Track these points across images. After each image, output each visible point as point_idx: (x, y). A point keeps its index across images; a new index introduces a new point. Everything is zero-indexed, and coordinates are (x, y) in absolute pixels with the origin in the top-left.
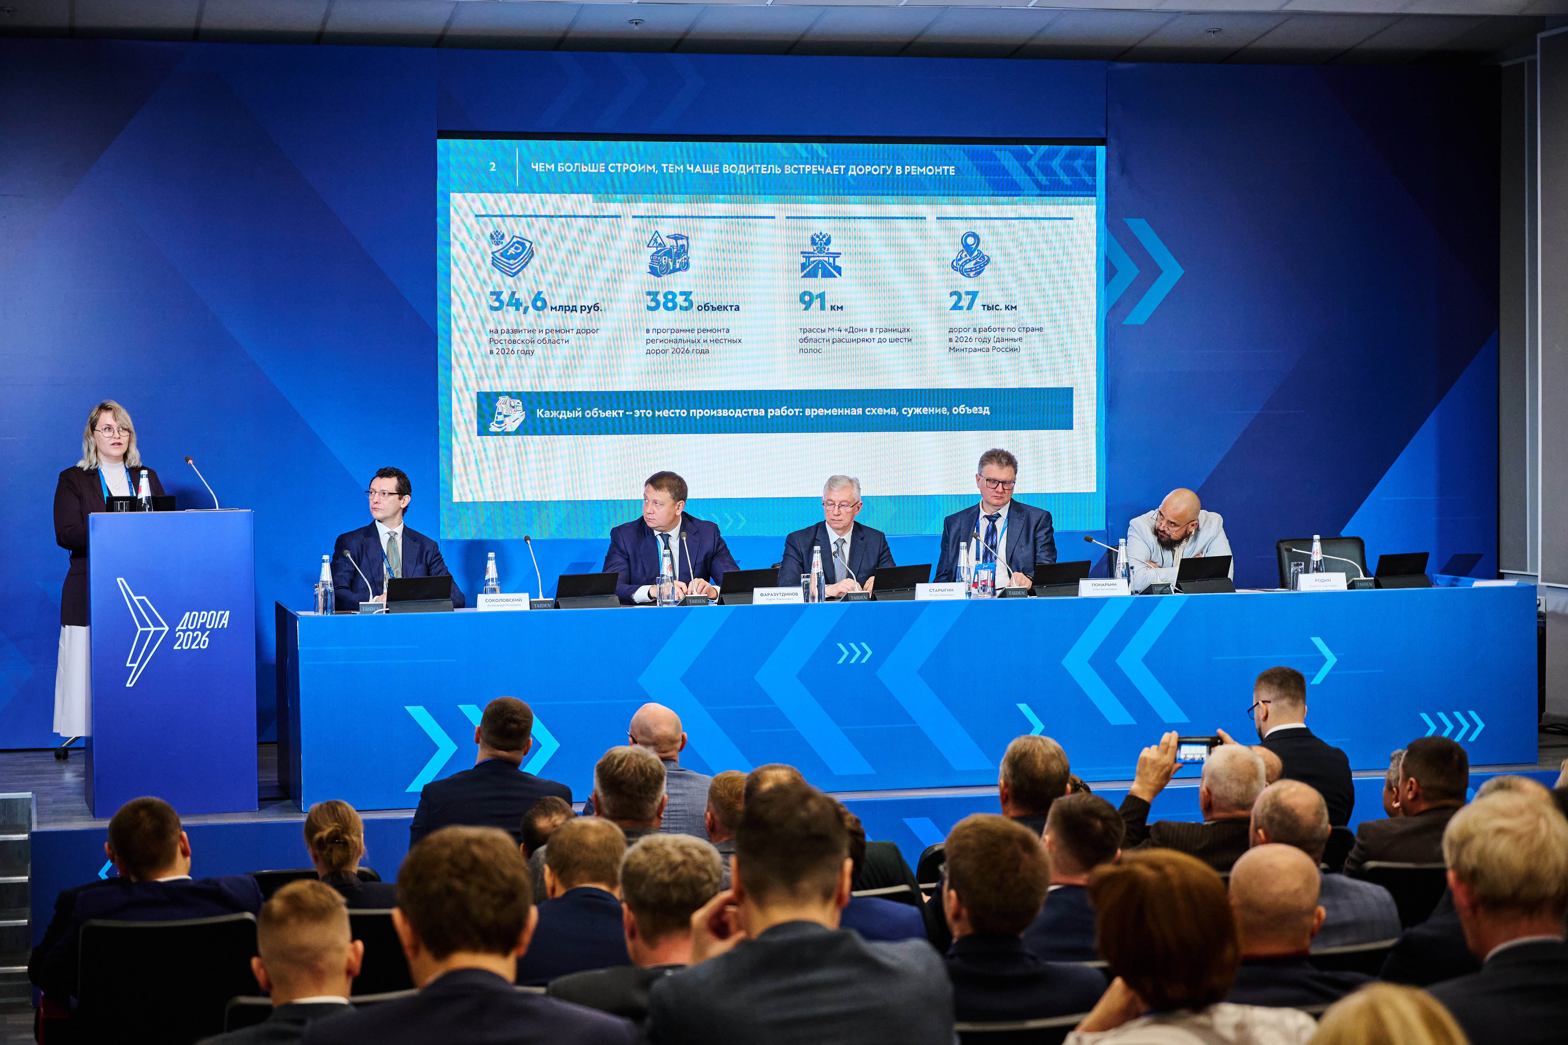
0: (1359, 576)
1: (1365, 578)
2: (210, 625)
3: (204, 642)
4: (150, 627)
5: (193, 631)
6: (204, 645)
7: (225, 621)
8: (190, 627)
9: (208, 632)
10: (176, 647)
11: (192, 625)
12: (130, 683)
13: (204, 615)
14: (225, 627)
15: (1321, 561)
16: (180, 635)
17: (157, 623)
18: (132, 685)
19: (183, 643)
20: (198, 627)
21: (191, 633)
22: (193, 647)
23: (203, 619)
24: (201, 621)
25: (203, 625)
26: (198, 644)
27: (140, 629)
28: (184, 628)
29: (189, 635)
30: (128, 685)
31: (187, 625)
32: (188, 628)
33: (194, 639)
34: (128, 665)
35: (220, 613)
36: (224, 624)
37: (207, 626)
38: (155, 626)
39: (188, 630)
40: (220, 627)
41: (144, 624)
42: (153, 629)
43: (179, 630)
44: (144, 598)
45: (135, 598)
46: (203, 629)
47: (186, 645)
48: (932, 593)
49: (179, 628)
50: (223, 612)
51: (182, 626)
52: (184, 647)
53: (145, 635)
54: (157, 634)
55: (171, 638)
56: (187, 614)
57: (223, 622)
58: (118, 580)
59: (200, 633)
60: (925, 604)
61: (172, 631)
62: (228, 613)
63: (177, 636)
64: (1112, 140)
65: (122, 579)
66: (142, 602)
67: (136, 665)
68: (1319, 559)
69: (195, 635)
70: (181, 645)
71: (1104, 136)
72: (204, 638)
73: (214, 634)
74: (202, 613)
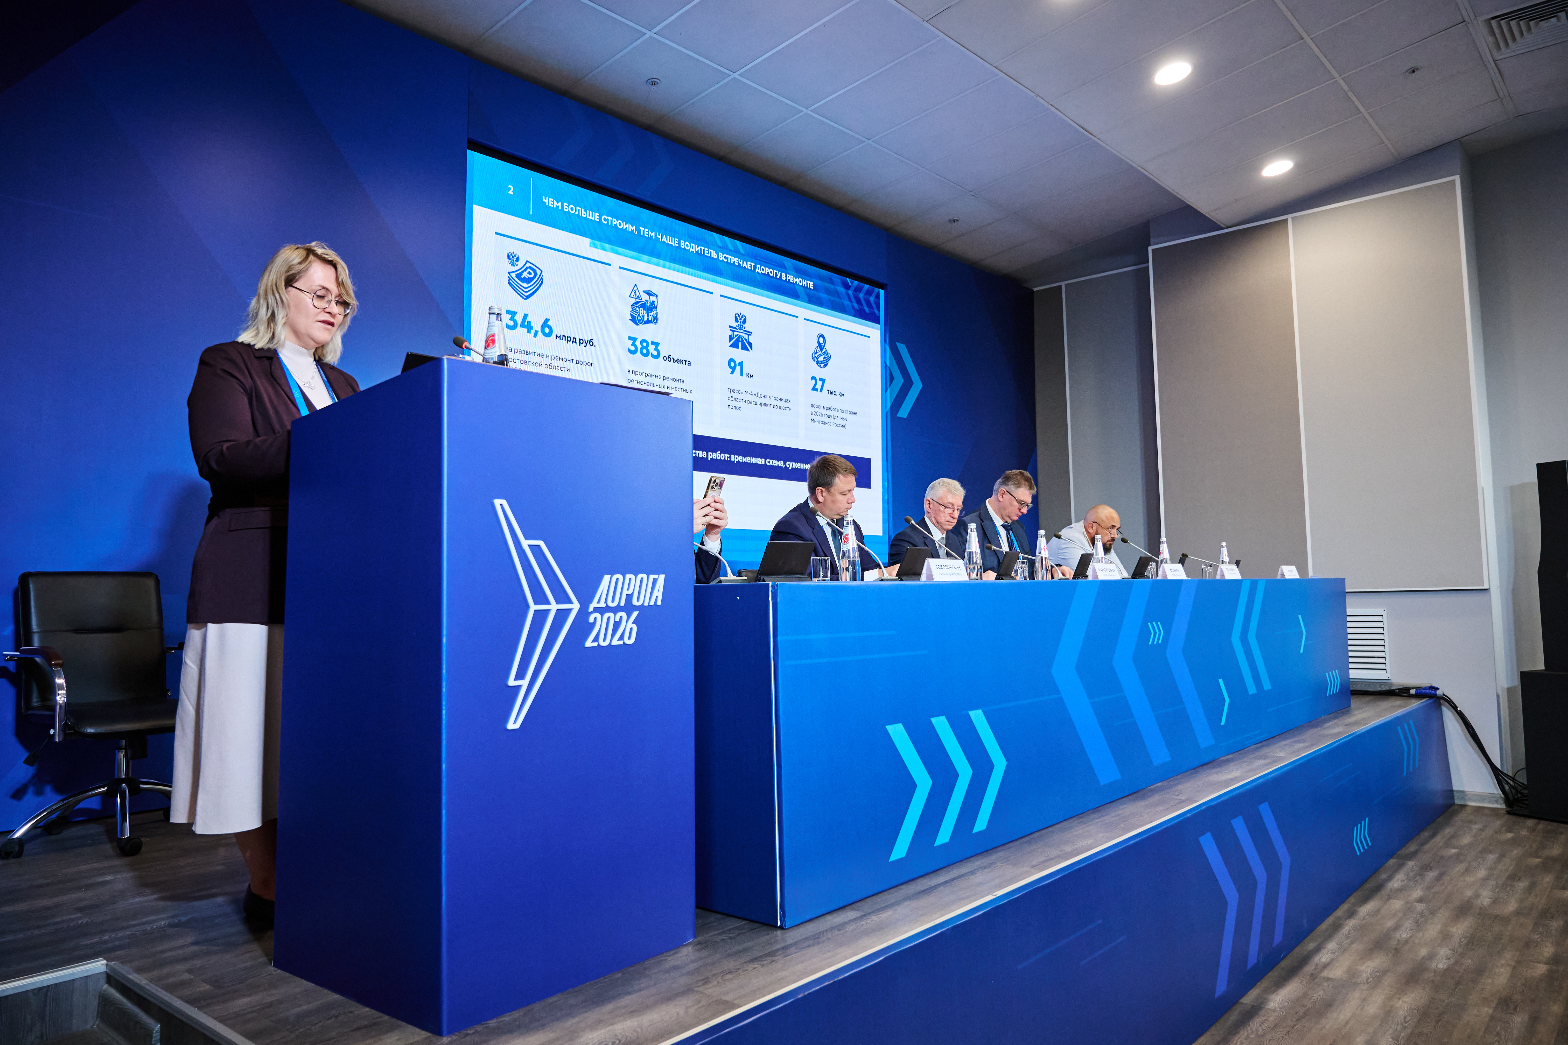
4: (548, 603)
5: (615, 610)
7: (659, 593)
9: (635, 614)
10: (589, 643)
12: (515, 722)
17: (561, 595)
18: (517, 726)
22: (615, 642)
24: (625, 592)
26: (621, 638)
27: (533, 607)
28: (602, 605)
30: (511, 725)
34: (512, 682)
38: (558, 602)
41: (539, 597)
42: (554, 607)
43: (596, 610)
44: (541, 543)
45: (525, 543)
46: (628, 608)
51: (598, 602)
53: (540, 616)
54: (562, 615)
55: (582, 624)
56: (607, 578)
57: (655, 594)
58: (497, 502)
59: (624, 615)
61: (583, 613)
62: (662, 578)
65: (504, 502)
66: (535, 549)
67: (525, 683)
69: (617, 619)
73: (644, 616)
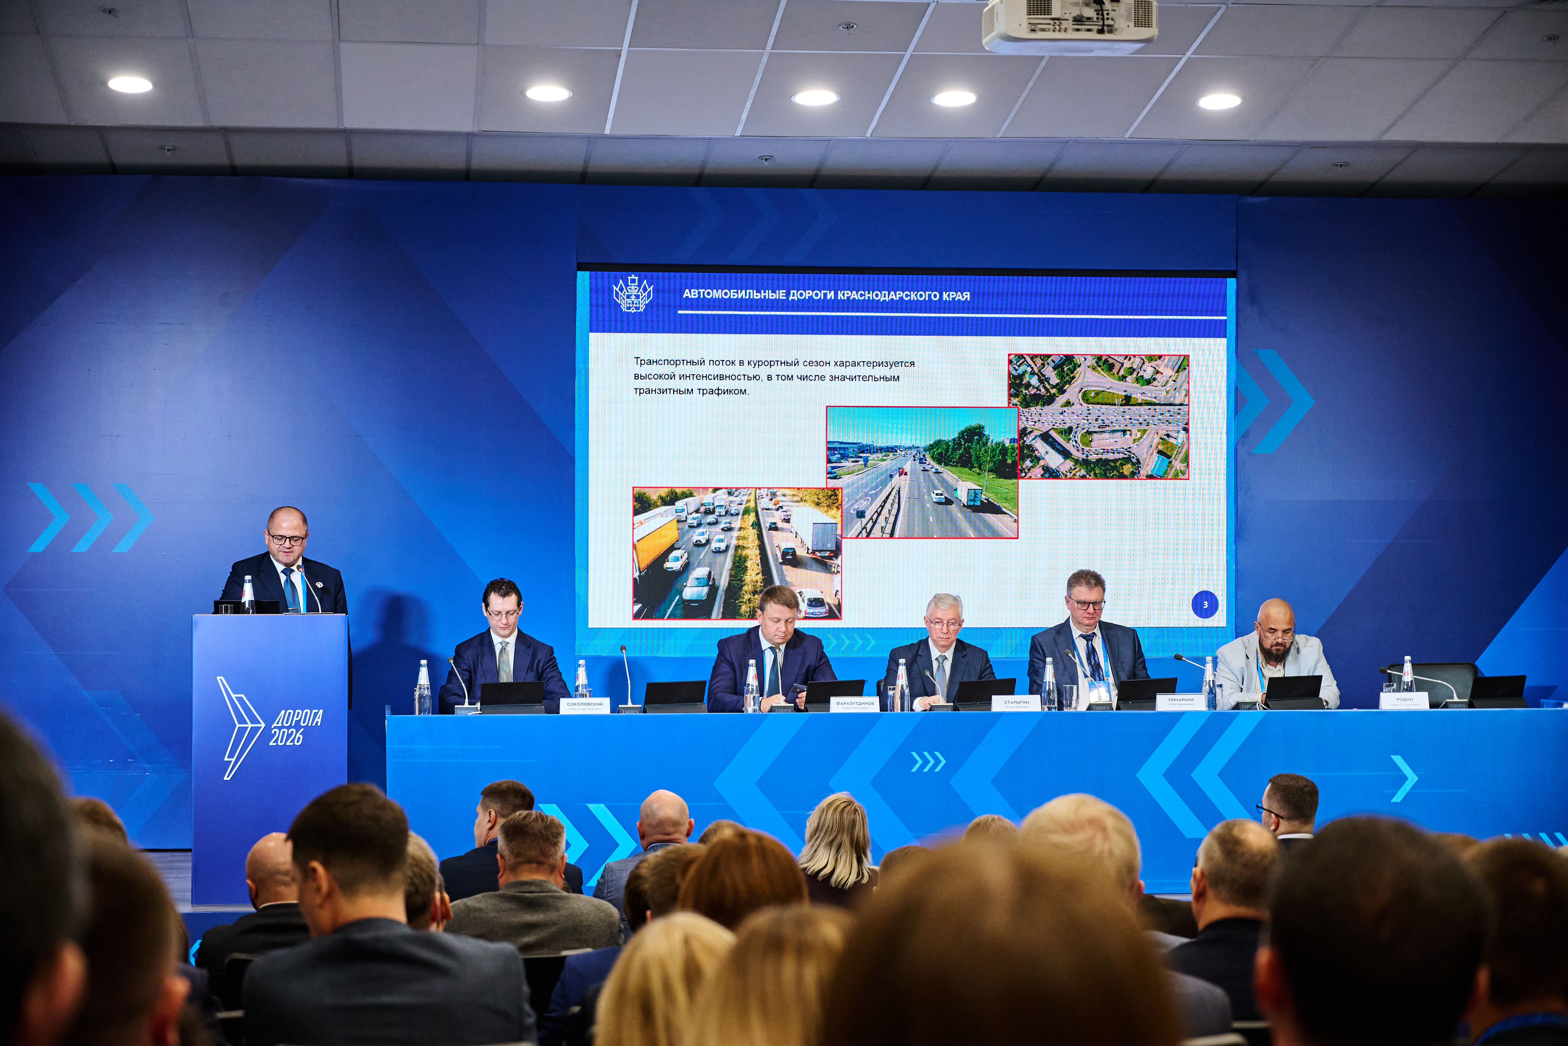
0: (1453, 698)
1: (1458, 700)
2: (304, 722)
3: (298, 738)
4: (247, 724)
5: (288, 728)
6: (298, 741)
7: (318, 720)
8: (285, 725)
9: (302, 730)
10: (271, 744)
11: (287, 723)
12: (228, 777)
13: (299, 713)
14: (319, 725)
15: (1411, 682)
16: (275, 732)
17: (254, 720)
18: (229, 779)
19: (278, 739)
20: (293, 725)
21: (286, 730)
22: (288, 743)
23: (297, 717)
24: (295, 719)
25: (298, 722)
26: (293, 741)
27: (238, 726)
28: (280, 725)
29: (284, 732)
30: (225, 778)
31: (282, 723)
32: (283, 725)
33: (289, 736)
34: (226, 759)
35: (314, 711)
36: (317, 722)
37: (302, 724)
38: (252, 723)
39: (283, 727)
40: (314, 725)
41: (242, 720)
42: (250, 725)
43: (275, 727)
44: (243, 696)
45: (234, 696)
46: (297, 726)
47: (281, 742)
48: (1008, 705)
49: (275, 725)
50: (317, 711)
51: (278, 723)
52: (279, 744)
53: (242, 731)
54: (254, 731)
55: (267, 734)
56: (283, 712)
57: (317, 720)
58: (218, 678)
59: (294, 731)
60: (1000, 715)
61: (268, 728)
62: (321, 711)
63: (273, 732)
64: (1242, 273)
65: (222, 678)
66: (240, 700)
67: (233, 760)
68: (1409, 680)
69: (290, 732)
70: (276, 741)
71: (1235, 269)
72: (298, 735)
73: (308, 732)
74: (297, 711)
